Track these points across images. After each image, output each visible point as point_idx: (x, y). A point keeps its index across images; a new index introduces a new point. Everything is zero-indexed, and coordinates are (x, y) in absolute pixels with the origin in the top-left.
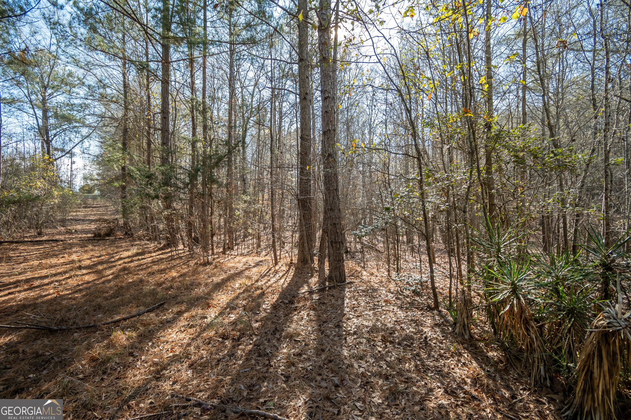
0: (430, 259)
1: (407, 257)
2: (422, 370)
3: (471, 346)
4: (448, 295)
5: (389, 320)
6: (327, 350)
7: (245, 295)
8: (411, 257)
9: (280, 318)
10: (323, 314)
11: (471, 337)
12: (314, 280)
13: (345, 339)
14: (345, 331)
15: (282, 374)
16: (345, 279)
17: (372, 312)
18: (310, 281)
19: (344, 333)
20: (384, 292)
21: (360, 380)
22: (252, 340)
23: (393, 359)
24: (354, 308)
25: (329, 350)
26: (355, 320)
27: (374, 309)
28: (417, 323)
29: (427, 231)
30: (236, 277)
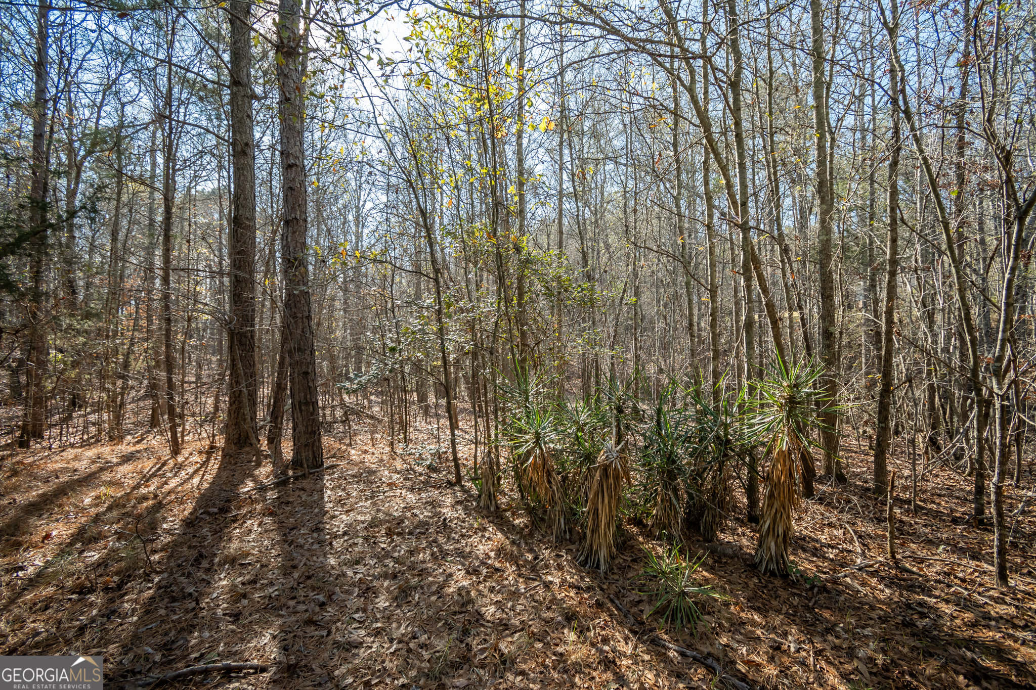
0: (451, 424)
1: (418, 424)
2: (440, 556)
3: (497, 517)
4: (473, 465)
5: (396, 507)
6: (302, 564)
7: (115, 513)
8: (423, 424)
9: (204, 538)
10: (288, 518)
11: (497, 507)
12: (265, 471)
13: (331, 544)
14: (328, 534)
15: (224, 615)
16: (322, 462)
17: (369, 502)
18: (257, 472)
19: (328, 537)
20: (386, 473)
21: (357, 589)
22: (151, 581)
23: (402, 552)
24: (340, 500)
25: (305, 564)
26: (344, 517)
27: (372, 498)
28: (434, 504)
29: (446, 380)
30: (81, 486)
